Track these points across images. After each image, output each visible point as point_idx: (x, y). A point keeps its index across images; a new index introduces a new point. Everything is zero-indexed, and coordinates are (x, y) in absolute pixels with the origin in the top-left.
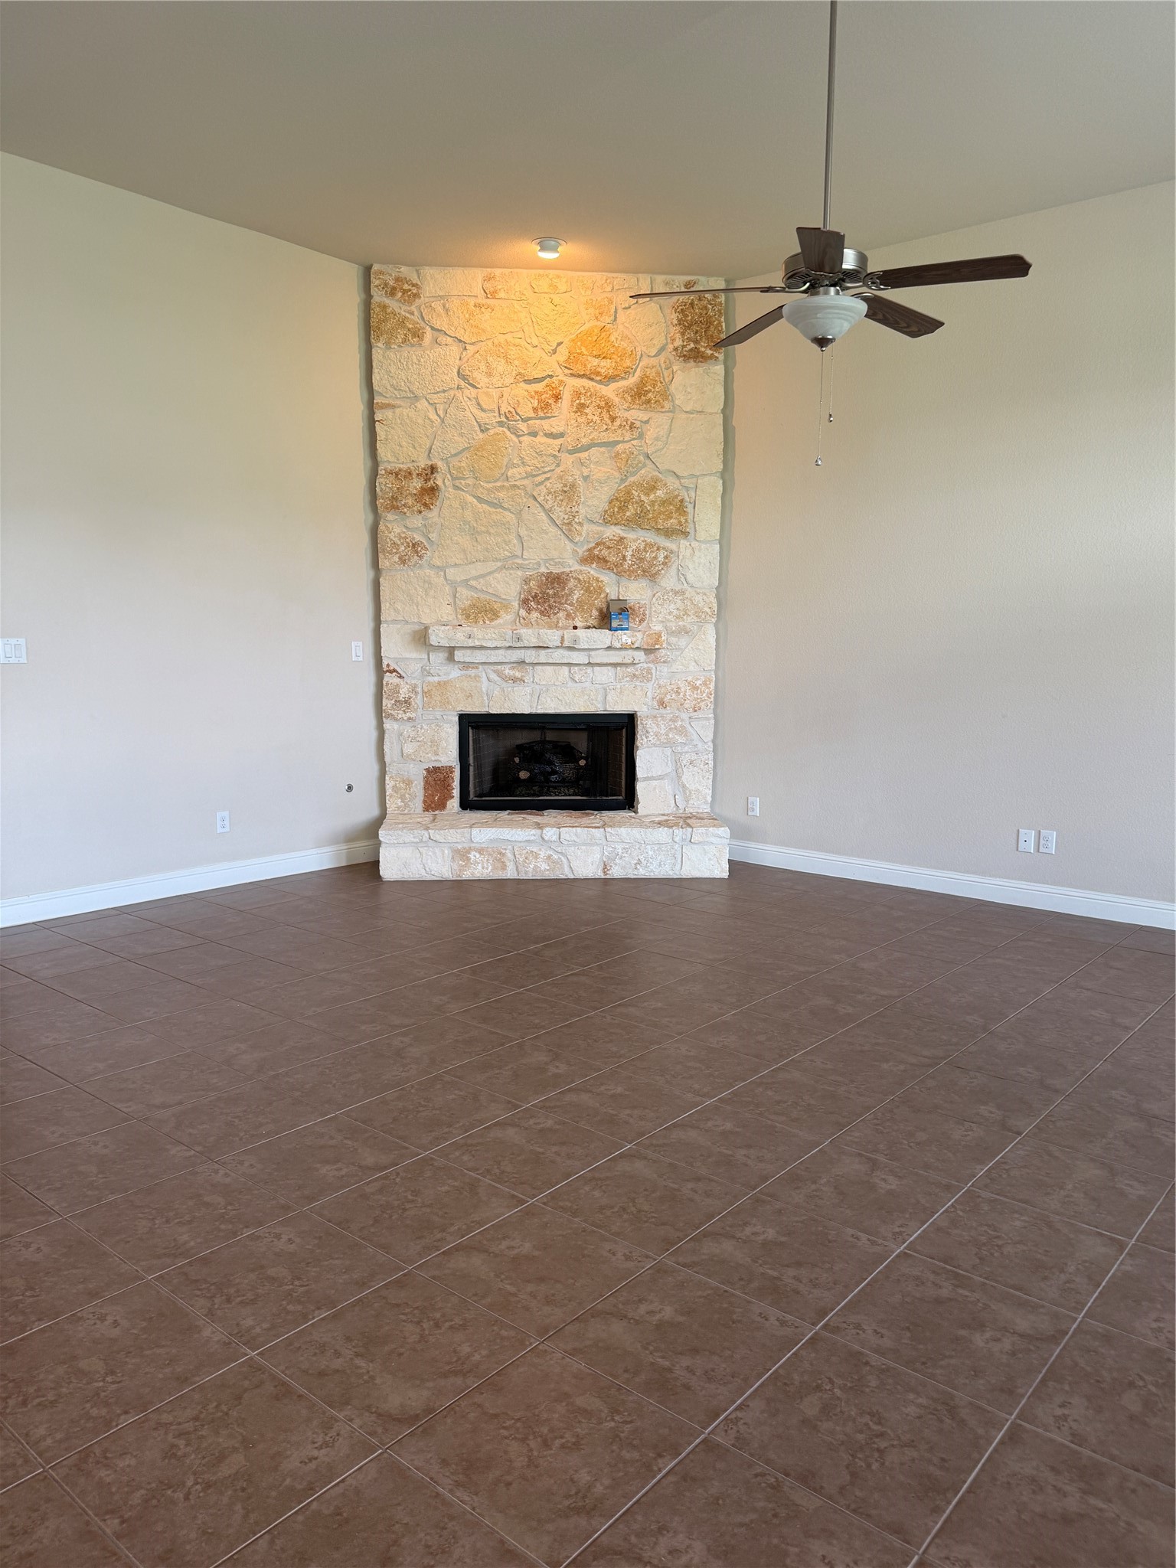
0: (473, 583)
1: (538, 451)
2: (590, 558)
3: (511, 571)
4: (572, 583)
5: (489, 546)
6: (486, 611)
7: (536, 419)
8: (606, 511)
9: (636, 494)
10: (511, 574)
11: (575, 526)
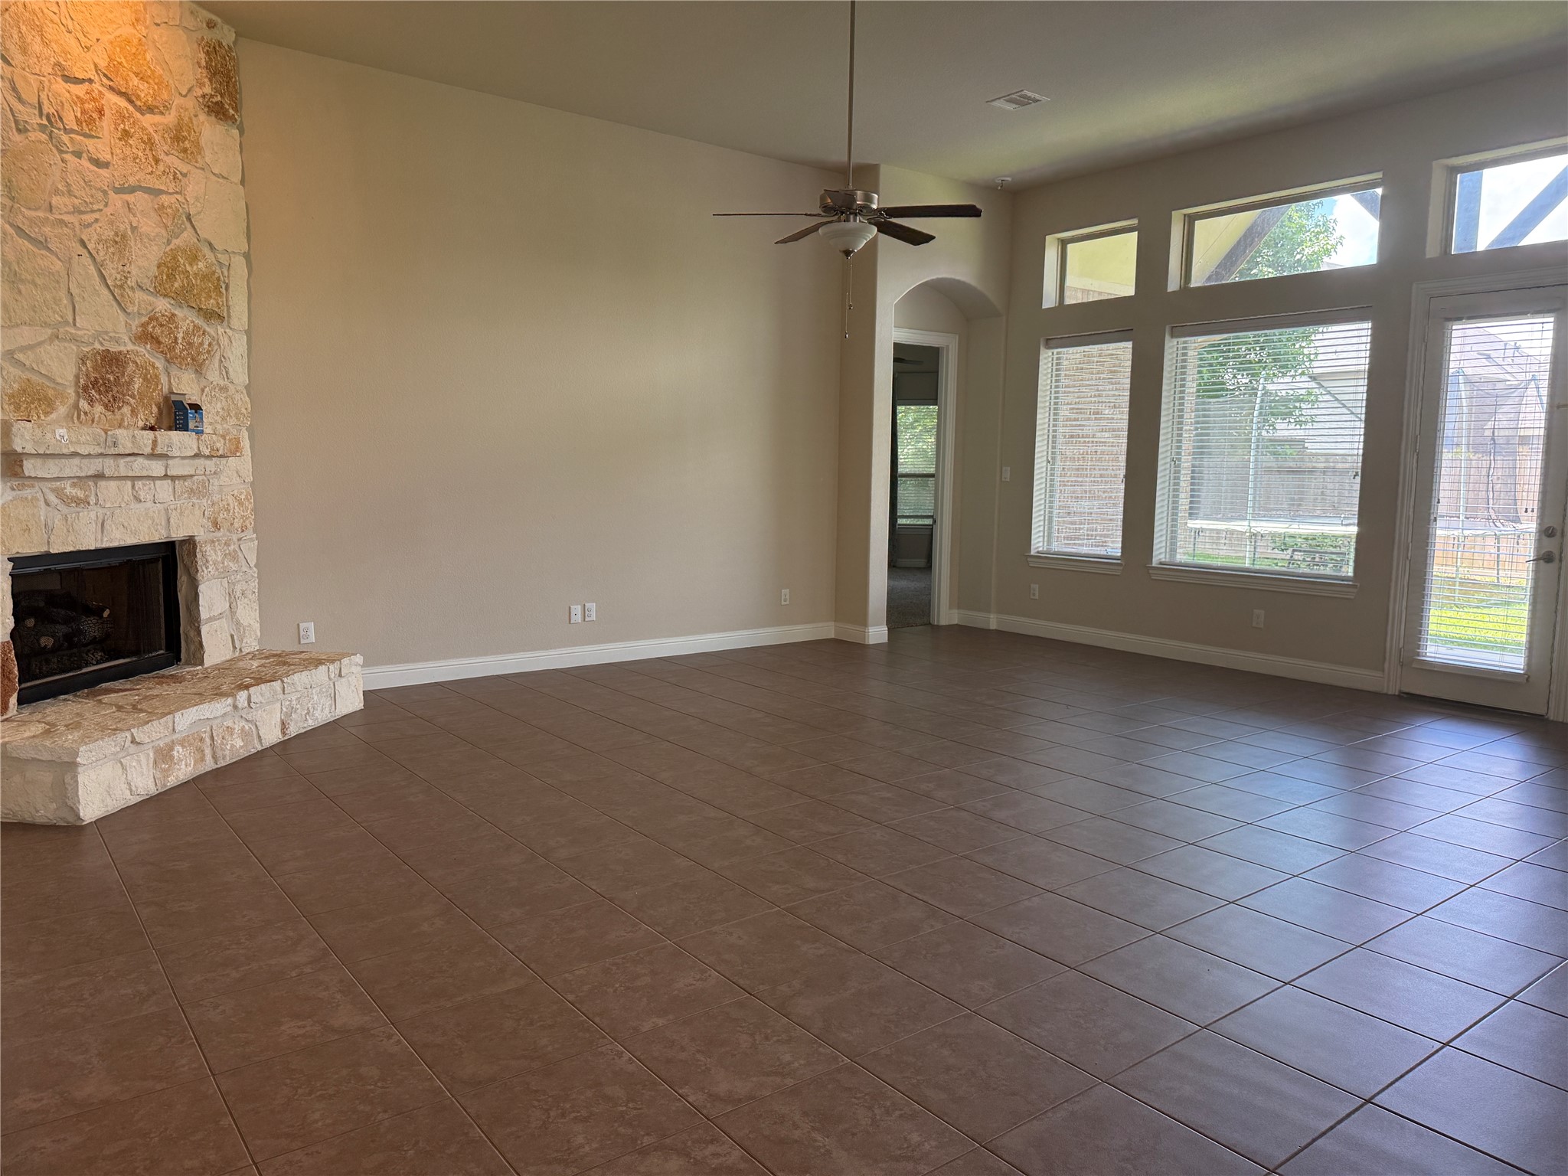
0: (20, 356)
1: (87, 179)
2: (145, 336)
3: (66, 344)
4: (131, 367)
5: (36, 303)
6: (40, 400)
7: (78, 133)
8: (156, 277)
9: (182, 261)
10: (65, 348)
11: (127, 290)
